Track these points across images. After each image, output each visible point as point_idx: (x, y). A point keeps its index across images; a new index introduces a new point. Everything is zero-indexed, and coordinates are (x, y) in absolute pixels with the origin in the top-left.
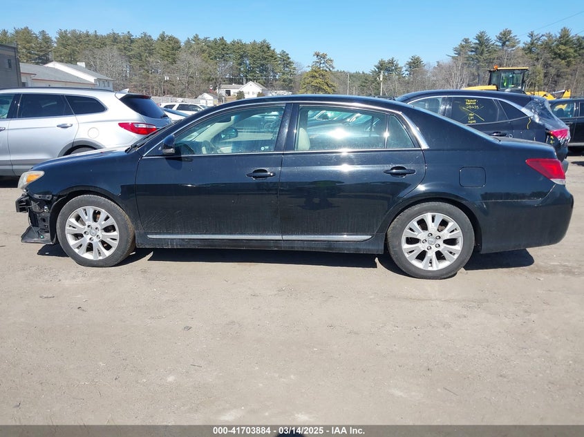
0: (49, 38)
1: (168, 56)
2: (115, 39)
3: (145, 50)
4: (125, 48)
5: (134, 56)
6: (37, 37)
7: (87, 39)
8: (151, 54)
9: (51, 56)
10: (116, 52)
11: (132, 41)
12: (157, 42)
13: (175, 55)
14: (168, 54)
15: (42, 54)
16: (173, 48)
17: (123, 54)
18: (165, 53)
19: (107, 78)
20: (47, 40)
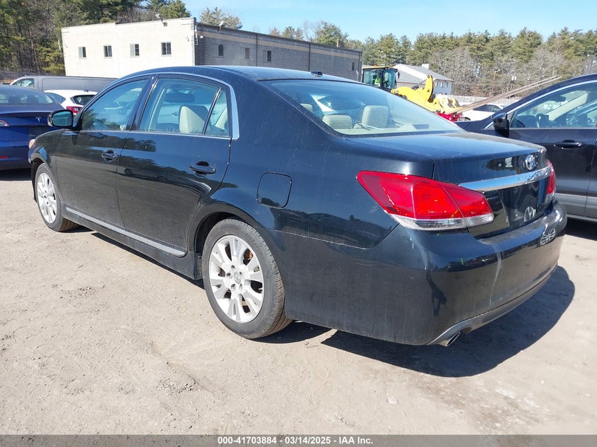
0: (409, 43)
1: (524, 53)
2: (470, 39)
3: (499, 49)
4: (478, 48)
5: (486, 56)
6: (398, 42)
7: (442, 41)
8: (504, 52)
9: (407, 59)
10: (467, 52)
11: (488, 40)
12: (516, 39)
13: (532, 52)
14: (525, 52)
15: (400, 57)
16: (531, 44)
17: (474, 54)
18: (521, 50)
19: (446, 79)
20: (406, 44)
